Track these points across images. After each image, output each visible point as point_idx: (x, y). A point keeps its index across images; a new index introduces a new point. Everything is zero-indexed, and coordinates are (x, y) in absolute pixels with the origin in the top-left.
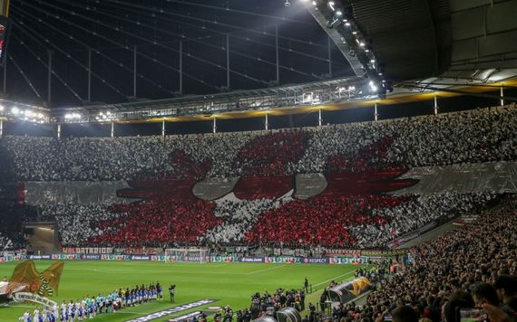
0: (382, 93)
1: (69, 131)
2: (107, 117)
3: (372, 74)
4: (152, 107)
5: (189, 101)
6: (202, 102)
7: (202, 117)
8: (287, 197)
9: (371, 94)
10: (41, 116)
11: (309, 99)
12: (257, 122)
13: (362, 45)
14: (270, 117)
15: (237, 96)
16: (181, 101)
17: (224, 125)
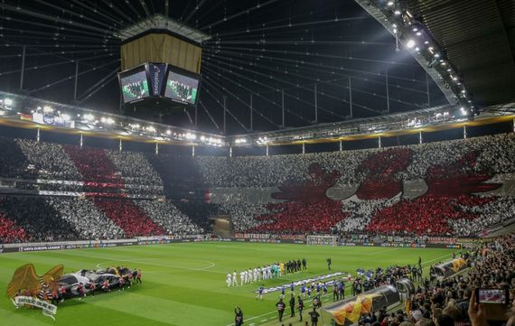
0: (471, 117)
1: (238, 151)
2: (264, 141)
3: (463, 102)
4: (296, 132)
5: (323, 127)
6: (331, 128)
7: (333, 139)
8: (397, 198)
9: (462, 117)
10: (219, 141)
11: (413, 122)
12: (372, 143)
13: (455, 79)
14: (382, 138)
15: (358, 122)
16: (316, 128)
17: (348, 145)
